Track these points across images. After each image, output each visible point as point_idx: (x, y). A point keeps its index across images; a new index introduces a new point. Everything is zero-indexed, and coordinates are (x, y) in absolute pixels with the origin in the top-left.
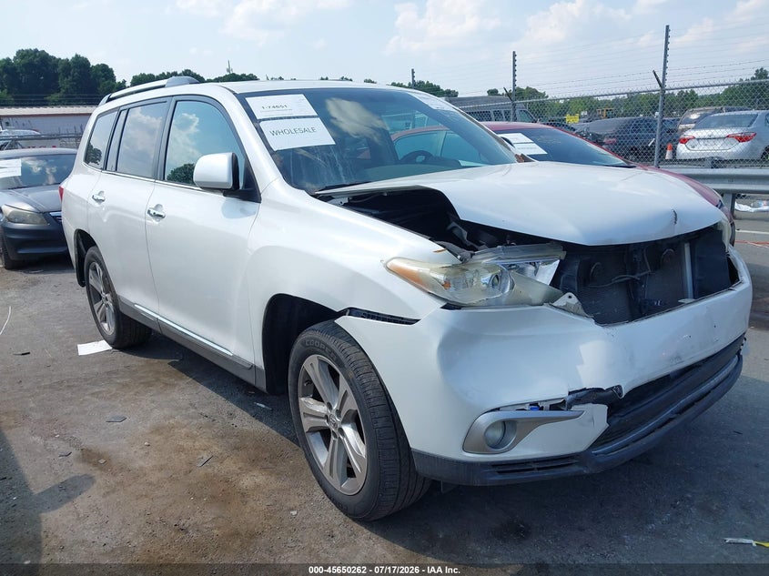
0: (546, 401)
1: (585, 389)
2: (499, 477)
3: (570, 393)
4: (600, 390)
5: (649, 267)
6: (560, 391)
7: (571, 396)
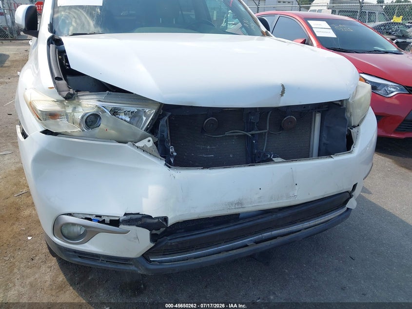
0: (108, 216)
1: (138, 214)
2: (79, 260)
3: (126, 214)
4: (150, 217)
5: (268, 128)
6: (117, 211)
7: (125, 217)
